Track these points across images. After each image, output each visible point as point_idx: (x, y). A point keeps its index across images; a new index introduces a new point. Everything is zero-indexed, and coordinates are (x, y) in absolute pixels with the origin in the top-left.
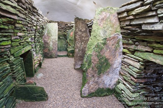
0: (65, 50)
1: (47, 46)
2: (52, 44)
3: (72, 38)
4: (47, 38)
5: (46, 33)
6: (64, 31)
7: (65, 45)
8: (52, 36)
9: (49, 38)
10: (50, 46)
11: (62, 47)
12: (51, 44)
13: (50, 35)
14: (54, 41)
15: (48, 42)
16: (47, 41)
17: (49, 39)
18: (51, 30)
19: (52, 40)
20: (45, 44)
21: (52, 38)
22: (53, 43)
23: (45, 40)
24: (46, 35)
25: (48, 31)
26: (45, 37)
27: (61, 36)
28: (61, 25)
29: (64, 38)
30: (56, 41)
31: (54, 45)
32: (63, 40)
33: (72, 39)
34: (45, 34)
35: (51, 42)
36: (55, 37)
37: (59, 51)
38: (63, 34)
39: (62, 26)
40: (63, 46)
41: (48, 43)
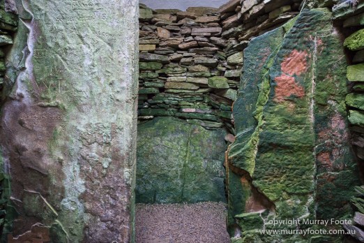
0: (214, 198)
1: (32, 204)
2: (80, 185)
3: (291, 122)
4: (39, 127)
5: (23, 76)
6: (212, 67)
7: (216, 157)
8: (75, 102)
9: (51, 128)
10: (66, 203)
11: (195, 171)
12: (74, 182)
13: (57, 98)
14: (94, 152)
15: (47, 162)
16: (38, 153)
17: (51, 136)
18: (72, 43)
19: (75, 146)
20: (19, 187)
21: (82, 122)
22: (88, 177)
23: (20, 150)
24: (27, 100)
25: (39, 58)
26: (16, 115)
27: (191, 98)
28: (191, 27)
29: (208, 110)
30: (116, 158)
31: (95, 199)
32: (200, 128)
33: (293, 135)
34: (20, 89)
35: (71, 169)
36: (108, 119)
37: (175, 201)
38: (201, 86)
39: (196, 31)
40: (203, 163)
41: (43, 177)
